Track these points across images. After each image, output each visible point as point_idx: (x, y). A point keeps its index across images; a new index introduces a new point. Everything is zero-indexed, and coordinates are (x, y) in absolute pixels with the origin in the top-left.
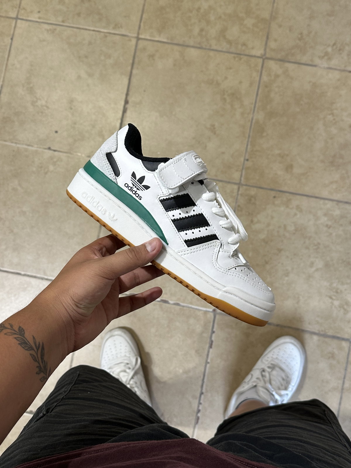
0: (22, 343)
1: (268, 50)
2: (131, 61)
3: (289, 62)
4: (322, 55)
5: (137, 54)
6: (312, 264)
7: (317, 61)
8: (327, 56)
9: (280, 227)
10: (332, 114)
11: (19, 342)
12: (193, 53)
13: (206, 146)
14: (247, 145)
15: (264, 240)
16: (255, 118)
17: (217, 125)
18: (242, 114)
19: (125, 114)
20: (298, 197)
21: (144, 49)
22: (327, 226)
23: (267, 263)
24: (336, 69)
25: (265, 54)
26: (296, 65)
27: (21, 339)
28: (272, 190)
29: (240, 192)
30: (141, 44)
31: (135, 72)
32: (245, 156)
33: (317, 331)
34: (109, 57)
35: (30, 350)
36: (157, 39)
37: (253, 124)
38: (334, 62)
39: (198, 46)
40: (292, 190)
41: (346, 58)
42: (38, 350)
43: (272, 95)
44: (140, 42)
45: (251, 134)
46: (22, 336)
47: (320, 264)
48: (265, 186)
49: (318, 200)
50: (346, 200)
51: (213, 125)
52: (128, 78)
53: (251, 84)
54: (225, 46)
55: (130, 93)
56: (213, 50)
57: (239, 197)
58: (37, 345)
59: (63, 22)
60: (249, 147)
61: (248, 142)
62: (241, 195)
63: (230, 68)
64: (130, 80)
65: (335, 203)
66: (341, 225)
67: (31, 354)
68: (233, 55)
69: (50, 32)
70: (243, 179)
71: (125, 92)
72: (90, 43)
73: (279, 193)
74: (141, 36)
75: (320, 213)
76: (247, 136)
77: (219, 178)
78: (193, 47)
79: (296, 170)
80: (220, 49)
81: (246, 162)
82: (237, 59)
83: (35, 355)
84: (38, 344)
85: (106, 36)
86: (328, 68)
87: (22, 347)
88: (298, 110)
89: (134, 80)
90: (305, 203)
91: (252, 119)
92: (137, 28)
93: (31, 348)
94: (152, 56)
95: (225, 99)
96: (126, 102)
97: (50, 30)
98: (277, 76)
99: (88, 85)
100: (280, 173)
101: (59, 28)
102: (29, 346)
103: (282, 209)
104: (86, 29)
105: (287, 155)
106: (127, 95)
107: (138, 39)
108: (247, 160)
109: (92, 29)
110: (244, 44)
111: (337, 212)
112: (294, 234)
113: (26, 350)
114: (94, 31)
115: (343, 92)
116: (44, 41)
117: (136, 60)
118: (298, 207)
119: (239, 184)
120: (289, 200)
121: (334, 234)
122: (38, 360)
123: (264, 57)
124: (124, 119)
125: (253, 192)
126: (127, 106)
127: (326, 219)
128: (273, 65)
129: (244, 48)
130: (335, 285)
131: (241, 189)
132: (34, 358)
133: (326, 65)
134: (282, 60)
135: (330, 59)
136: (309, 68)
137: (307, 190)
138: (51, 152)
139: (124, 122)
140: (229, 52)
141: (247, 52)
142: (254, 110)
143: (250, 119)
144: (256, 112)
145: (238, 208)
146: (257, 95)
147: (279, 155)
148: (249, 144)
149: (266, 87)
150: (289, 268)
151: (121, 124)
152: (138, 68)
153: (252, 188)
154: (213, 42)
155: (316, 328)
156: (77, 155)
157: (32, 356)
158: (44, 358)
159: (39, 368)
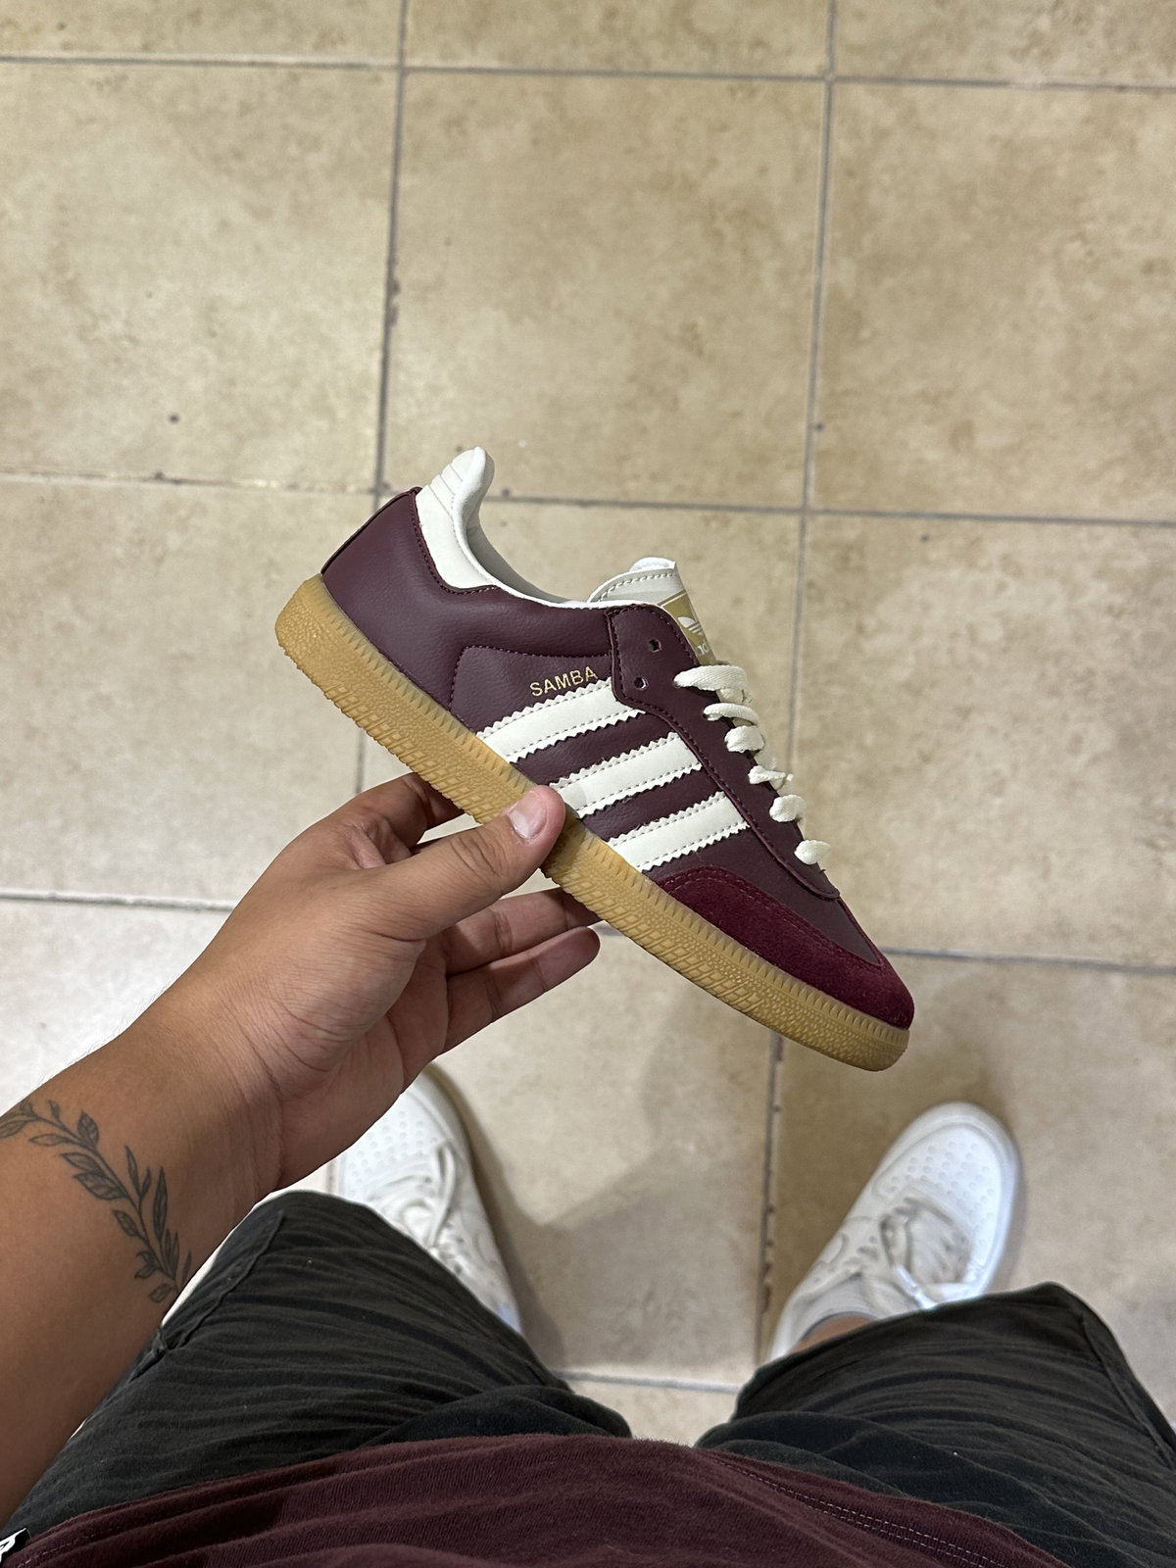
0: (85, 1175)
1: (839, 52)
2: (389, 149)
3: (916, 82)
4: (1022, 43)
5: (407, 120)
6: (1077, 742)
7: (1008, 67)
8: (1039, 47)
9: (954, 636)
11: (76, 1171)
12: (595, 93)
13: (676, 400)
14: (813, 378)
15: (907, 686)
16: (825, 284)
17: (701, 321)
18: (783, 275)
19: (396, 330)
20: (1003, 527)
21: (428, 103)
22: (1110, 610)
23: (926, 759)
24: (1073, 86)
25: (832, 67)
26: (941, 90)
27: (83, 1158)
28: (913, 515)
29: (808, 539)
30: (416, 87)
31: (405, 182)
32: (810, 415)
33: (1119, 961)
34: (316, 144)
35: (115, 1198)
36: (465, 63)
37: (823, 304)
38: (1065, 64)
39: (607, 67)
40: (980, 508)
41: (1101, 43)
42: (142, 1196)
43: (874, 198)
44: (411, 79)
45: (821, 340)
46: (89, 1150)
47: (1100, 738)
48: (889, 508)
49: (1069, 528)
50: (1162, 517)
51: (691, 328)
52: (386, 205)
53: (799, 172)
54: (694, 56)
55: (401, 255)
56: (657, 75)
57: (808, 553)
58: (141, 1180)
59: (146, 48)
60: (819, 382)
61: (813, 366)
62: (815, 546)
63: (724, 128)
64: (393, 212)
65: (1126, 530)
66: (1157, 602)
67: (116, 1213)
68: (724, 84)
69: (106, 89)
70: (811, 492)
71: (384, 254)
72: (245, 108)
73: (936, 522)
74: (410, 62)
75: (1082, 572)
76: (808, 346)
77: (735, 501)
78: (589, 73)
79: (987, 440)
80: (680, 68)
81: (815, 435)
82: (740, 95)
83: (133, 1215)
84: (146, 1173)
85: (295, 78)
86: (1047, 85)
87: (87, 1188)
88: (965, 237)
89: (406, 210)
90: (1027, 542)
91: (818, 288)
92: (394, 36)
93: (119, 1191)
94: (456, 123)
95: (718, 234)
96: (392, 288)
97: (108, 81)
98: (882, 134)
99: (258, 249)
100: (932, 455)
101: (134, 73)
102: (108, 1183)
103: (955, 574)
104: (226, 64)
105: (950, 393)
106: (391, 262)
107: (403, 71)
108: (820, 427)
109: (246, 58)
110: (758, 43)
111: (1138, 561)
112: (1005, 651)
113: (99, 1197)
114: (252, 64)
115: (1107, 160)
116: (91, 120)
117: (406, 142)
118: (1008, 562)
119: (803, 511)
120: (975, 542)
121: (1137, 634)
122: (142, 1232)
123: (830, 77)
124: (393, 346)
125: (851, 530)
126: (397, 300)
127: (1103, 587)
128: (862, 99)
129: (759, 54)
130: (1159, 801)
131: (810, 527)
132: (127, 1225)
133: (1040, 79)
134: (893, 79)
135: (1048, 55)
136: (984, 95)
137: (1029, 499)
138: (165, 487)
139: (394, 357)
140: (711, 76)
141: (771, 68)
142: (821, 258)
143: (812, 288)
144: (826, 264)
145: (809, 591)
146: (824, 204)
147: (923, 395)
148: (819, 371)
149: (851, 174)
150: (1003, 767)
151: (385, 364)
152: (414, 170)
153: (848, 520)
154: (655, 50)
155: (1115, 950)
156: (254, 487)
157: (122, 1219)
158: (164, 1224)
159: (147, 1257)
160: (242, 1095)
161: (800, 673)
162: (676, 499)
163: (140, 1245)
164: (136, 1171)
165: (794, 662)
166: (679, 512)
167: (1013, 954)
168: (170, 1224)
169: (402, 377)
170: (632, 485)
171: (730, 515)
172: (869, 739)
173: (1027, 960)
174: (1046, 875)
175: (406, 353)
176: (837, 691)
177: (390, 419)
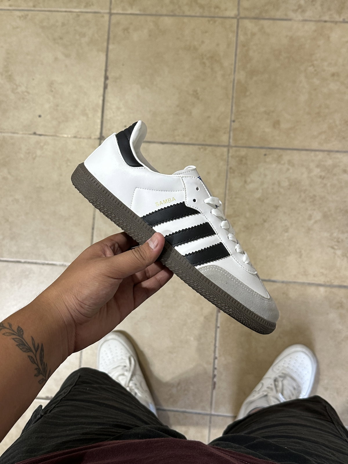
0: (19, 345)
1: (241, 10)
2: (106, 37)
3: (264, 19)
4: (296, 8)
5: (111, 29)
6: (310, 217)
7: (292, 15)
8: (301, 9)
9: (274, 184)
10: (313, 65)
11: (17, 343)
12: (168, 21)
13: (191, 113)
14: (232, 107)
15: (259, 199)
16: (236, 79)
17: (199, 89)
18: (223, 76)
19: (107, 91)
20: (289, 152)
21: (118, 23)
22: (321, 177)
23: (265, 221)
24: (311, 21)
25: (239, 14)
26: (271, 21)
27: (19, 340)
28: (261, 148)
29: (230, 154)
30: (114, 19)
31: (111, 47)
32: (231, 118)
33: (322, 283)
34: (84, 35)
35: (28, 352)
36: (129, 12)
37: (235, 84)
38: (309, 14)
39: (171, 14)
40: (281, 146)
41: (319, 8)
42: (36, 351)
43: (251, 53)
44: (113, 17)
45: (235, 95)
46: (21, 337)
47: (318, 216)
48: (254, 145)
49: (308, 152)
50: (336, 149)
51: (195, 91)
52: (105, 54)
53: (229, 45)
54: (198, 11)
55: (109, 69)
56: (187, 16)
57: (230, 158)
58: (36, 347)
59: (34, 6)
60: (234, 108)
61: (232, 103)
62: (232, 157)
63: (206, 32)
64: (107, 55)
65: (326, 153)
66: (335, 175)
67: (29, 356)
68: (207, 19)
69: (22, 18)
70: (231, 141)
71: (104, 68)
72: (63, 24)
73: (269, 150)
74: (113, 11)
75: (312, 165)
76: (231, 97)
77: (208, 143)
78: (166, 15)
79: (284, 126)
80: (193, 14)
81: (233, 124)
82: (211, 22)
83: (34, 357)
84: (37, 345)
85: (78, 16)
86: (303, 20)
87: (20, 348)
88: (278, 65)
89: (111, 55)
90: (296, 156)
91: (234, 80)
92: (108, 4)
93: (29, 350)
94: (126, 30)
95: (204, 63)
96: (106, 78)
97: (22, 16)
98: (253, 34)
99: (66, 66)
100: (267, 130)
101: (30, 14)
102: (26, 347)
103: (274, 166)
104: (58, 11)
105: (273, 112)
106: (106, 71)
107: (111, 14)
108: (234, 121)
109: (64, 10)
110: (217, 7)
111: (330, 162)
112: (289, 189)
113: (24, 351)
114: (66, 12)
115: (321, 42)
116: (17, 28)
117: (111, 35)
118: (290, 162)
119: (229, 146)
120: (280, 156)
121: (329, 185)
122: (36, 363)
123: (238, 17)
124: (106, 96)
125: (243, 152)
126: (108, 82)
127: (319, 170)
128: (248, 24)
129: (217, 10)
130: (335, 235)
131: (231, 151)
132: (32, 360)
133: (300, 18)
134: (257, 18)
135: (303, 11)
136: (284, 23)
137: (296, 144)
138: (37, 137)
139: (106, 99)
140: (202, 17)
141: (221, 15)
142: (235, 71)
143: (232, 80)
144: (236, 73)
145: (230, 170)
146: (236, 55)
147: (265, 112)
148: (234, 105)
149: (244, 46)
150: (288, 224)
151: (104, 101)
152: (113, 43)
153: (242, 149)
154: (186, 9)
155: (321, 280)
156: (63, 137)
157: (30, 358)
158: (43, 360)
159: (38, 370)
160: (65, 323)
161: (227, 195)
162: (190, 142)
163: (36, 366)
164: (35, 344)
165: (225, 192)
166: (191, 146)
167: (291, 280)
168: (45, 360)
169: (109, 104)
170: (177, 138)
171: (207, 147)
172: (248, 215)
173: (295, 282)
174: (301, 257)
175: (110, 97)
176: (238, 200)
177: (105, 117)
